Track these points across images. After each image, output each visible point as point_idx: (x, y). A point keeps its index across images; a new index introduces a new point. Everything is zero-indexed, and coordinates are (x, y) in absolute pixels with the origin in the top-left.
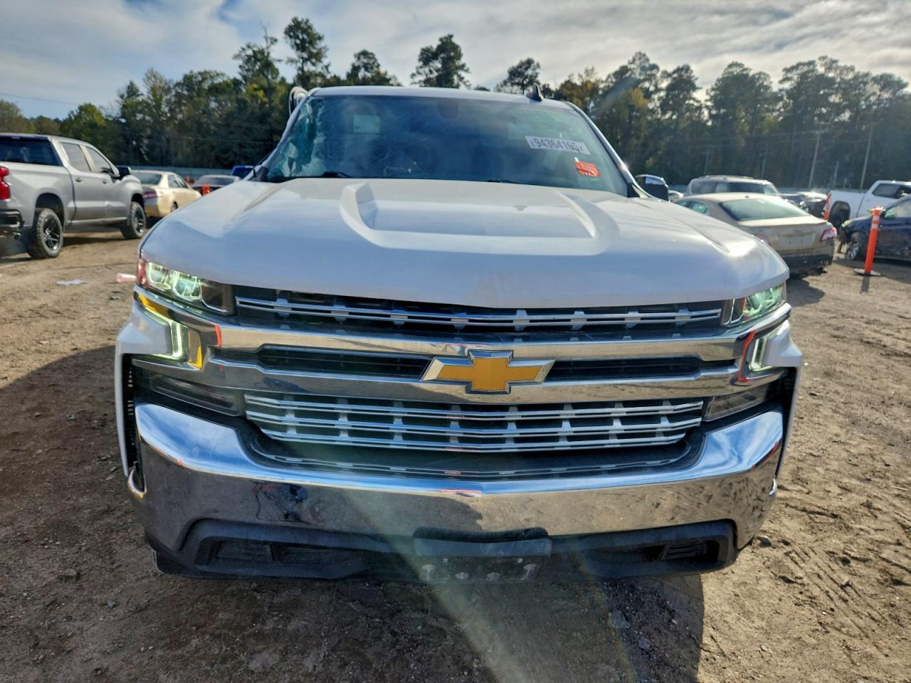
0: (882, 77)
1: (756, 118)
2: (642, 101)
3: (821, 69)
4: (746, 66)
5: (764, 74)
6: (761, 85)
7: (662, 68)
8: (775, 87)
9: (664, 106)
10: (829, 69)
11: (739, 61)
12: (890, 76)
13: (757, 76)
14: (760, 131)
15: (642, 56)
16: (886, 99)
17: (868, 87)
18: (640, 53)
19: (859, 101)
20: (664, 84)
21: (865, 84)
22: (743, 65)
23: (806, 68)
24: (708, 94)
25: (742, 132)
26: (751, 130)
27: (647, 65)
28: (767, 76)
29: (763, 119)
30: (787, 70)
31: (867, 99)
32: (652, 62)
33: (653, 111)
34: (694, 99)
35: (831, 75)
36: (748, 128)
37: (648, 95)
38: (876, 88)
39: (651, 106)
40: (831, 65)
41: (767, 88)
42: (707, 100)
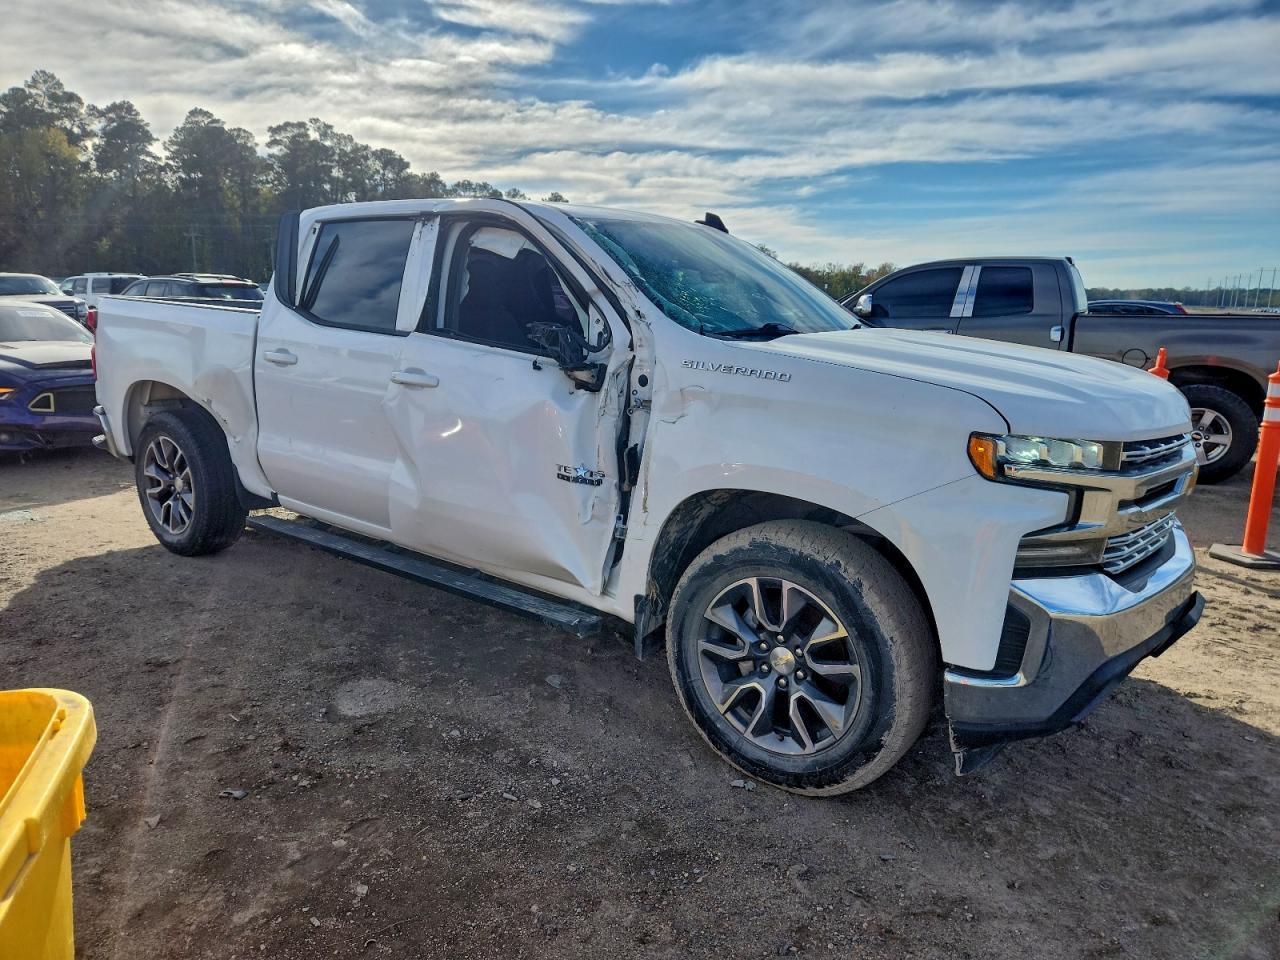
0: (383, 152)
1: (247, 191)
2: (66, 149)
3: (314, 135)
4: (216, 117)
5: (245, 131)
6: (244, 147)
7: (87, 101)
8: (262, 152)
9: (105, 159)
10: (324, 135)
11: (205, 109)
12: (391, 153)
13: (236, 134)
14: (256, 209)
15: (48, 78)
16: (391, 180)
17: (369, 162)
18: (44, 72)
19: (364, 181)
20: (97, 126)
21: (366, 158)
22: (212, 115)
23: (296, 131)
24: (166, 148)
25: (232, 208)
26: (244, 205)
27: (59, 93)
28: (249, 135)
29: (256, 192)
30: (274, 130)
31: (371, 178)
32: (68, 89)
33: (86, 166)
34: (149, 154)
35: (328, 143)
36: (238, 203)
37: (74, 140)
38: (378, 165)
39: (82, 158)
40: (326, 130)
41: (252, 151)
42: (167, 158)
